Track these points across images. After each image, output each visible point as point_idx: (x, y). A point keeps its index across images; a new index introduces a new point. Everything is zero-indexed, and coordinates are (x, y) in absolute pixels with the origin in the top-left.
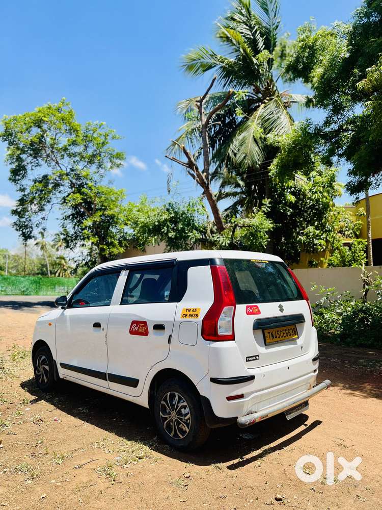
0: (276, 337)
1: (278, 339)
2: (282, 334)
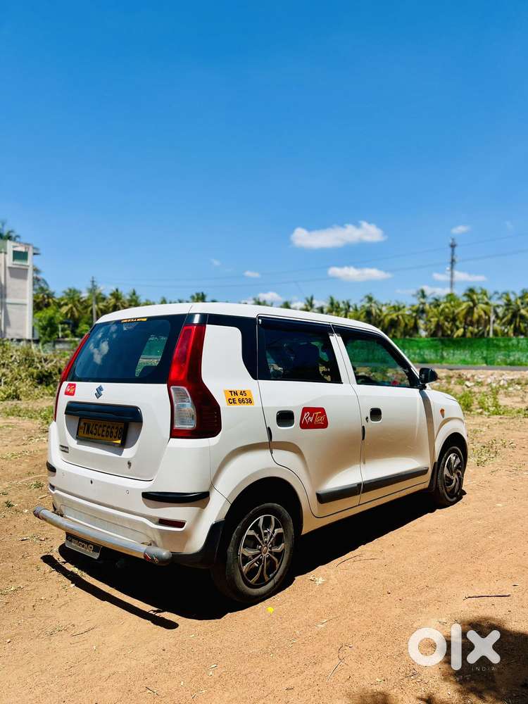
0: (91, 433)
1: (93, 436)
2: (100, 432)
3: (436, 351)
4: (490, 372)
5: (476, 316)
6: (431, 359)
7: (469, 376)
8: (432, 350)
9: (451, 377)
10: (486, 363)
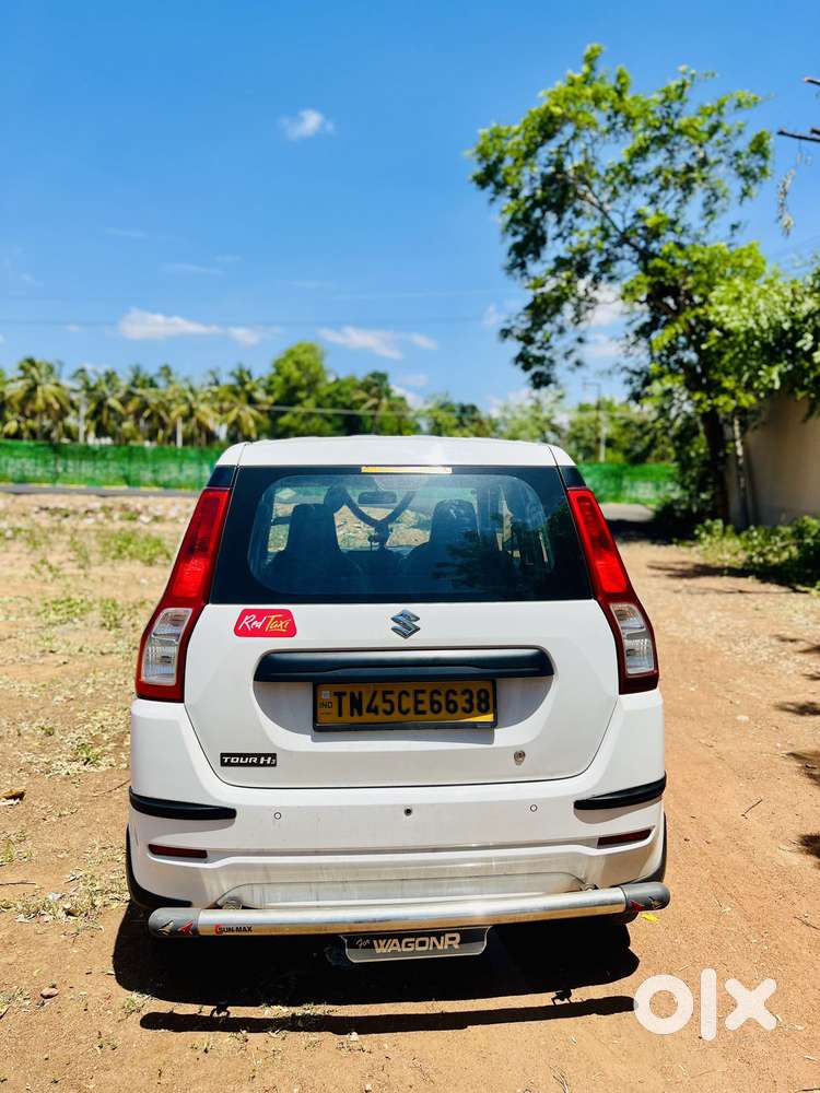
0: (373, 710)
1: (382, 717)
2: (408, 706)
3: (46, 463)
4: (169, 500)
5: (40, 403)
6: (35, 476)
7: (139, 506)
8: (39, 461)
9: (111, 509)
10: (128, 483)
